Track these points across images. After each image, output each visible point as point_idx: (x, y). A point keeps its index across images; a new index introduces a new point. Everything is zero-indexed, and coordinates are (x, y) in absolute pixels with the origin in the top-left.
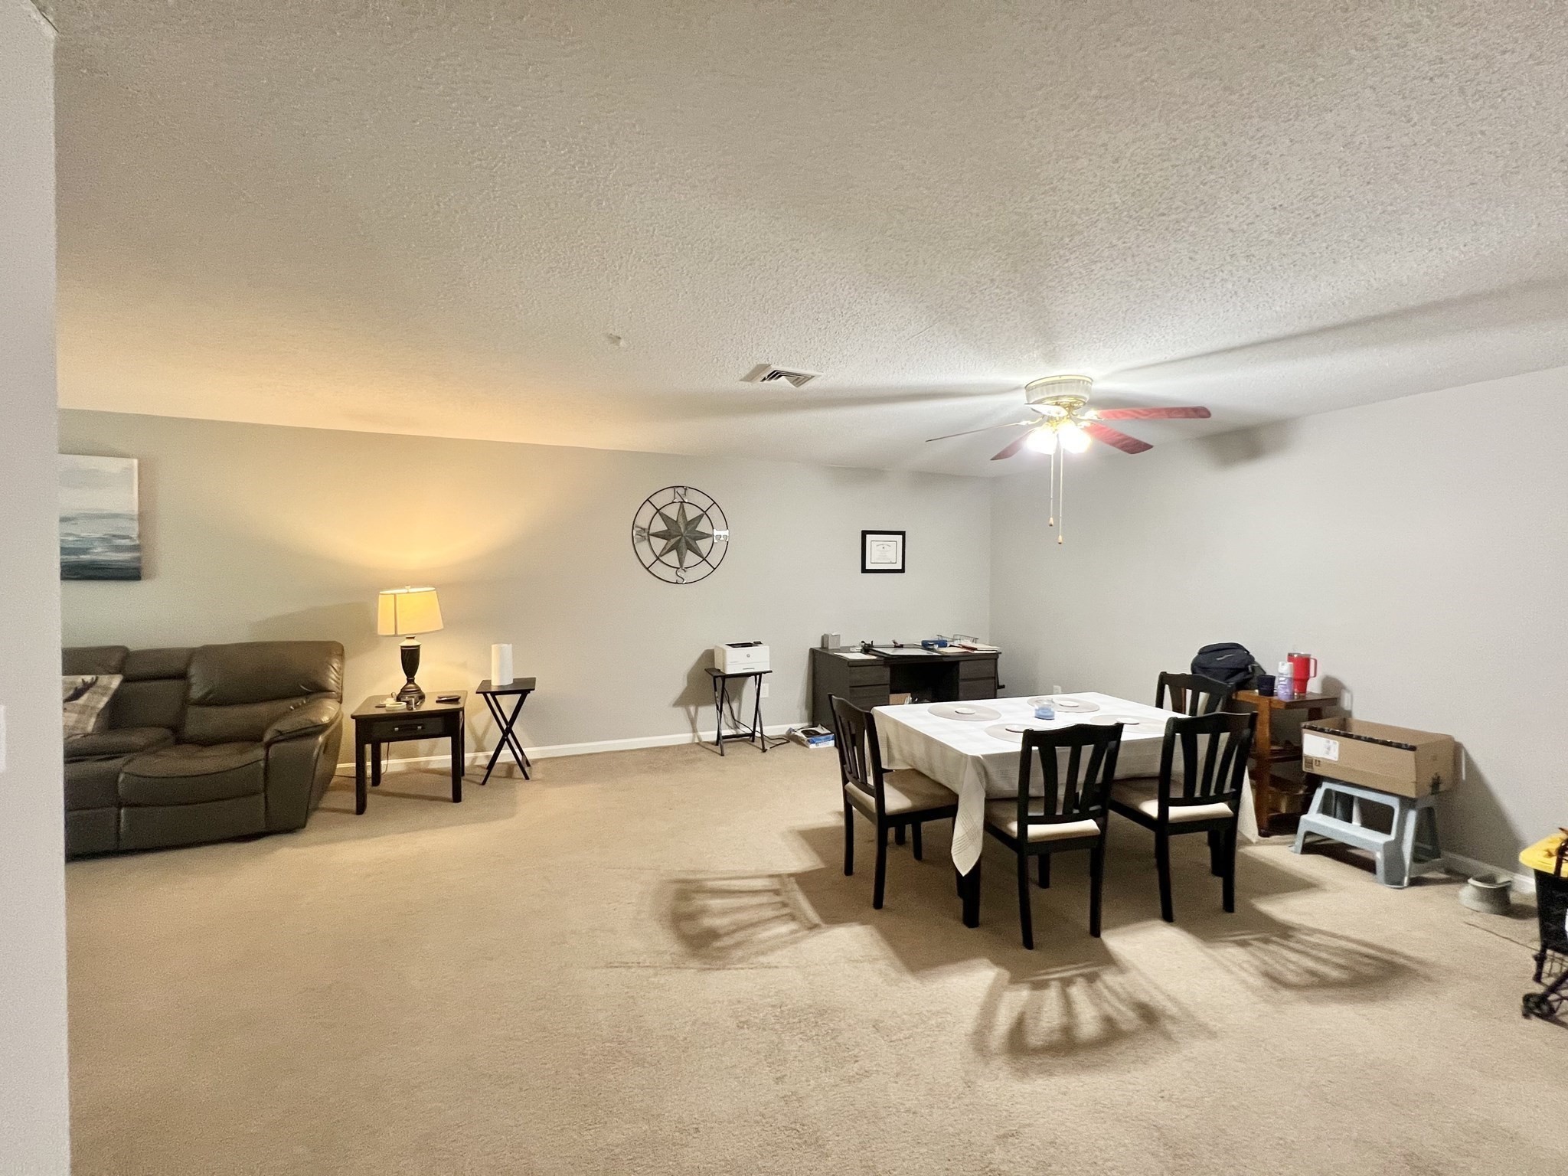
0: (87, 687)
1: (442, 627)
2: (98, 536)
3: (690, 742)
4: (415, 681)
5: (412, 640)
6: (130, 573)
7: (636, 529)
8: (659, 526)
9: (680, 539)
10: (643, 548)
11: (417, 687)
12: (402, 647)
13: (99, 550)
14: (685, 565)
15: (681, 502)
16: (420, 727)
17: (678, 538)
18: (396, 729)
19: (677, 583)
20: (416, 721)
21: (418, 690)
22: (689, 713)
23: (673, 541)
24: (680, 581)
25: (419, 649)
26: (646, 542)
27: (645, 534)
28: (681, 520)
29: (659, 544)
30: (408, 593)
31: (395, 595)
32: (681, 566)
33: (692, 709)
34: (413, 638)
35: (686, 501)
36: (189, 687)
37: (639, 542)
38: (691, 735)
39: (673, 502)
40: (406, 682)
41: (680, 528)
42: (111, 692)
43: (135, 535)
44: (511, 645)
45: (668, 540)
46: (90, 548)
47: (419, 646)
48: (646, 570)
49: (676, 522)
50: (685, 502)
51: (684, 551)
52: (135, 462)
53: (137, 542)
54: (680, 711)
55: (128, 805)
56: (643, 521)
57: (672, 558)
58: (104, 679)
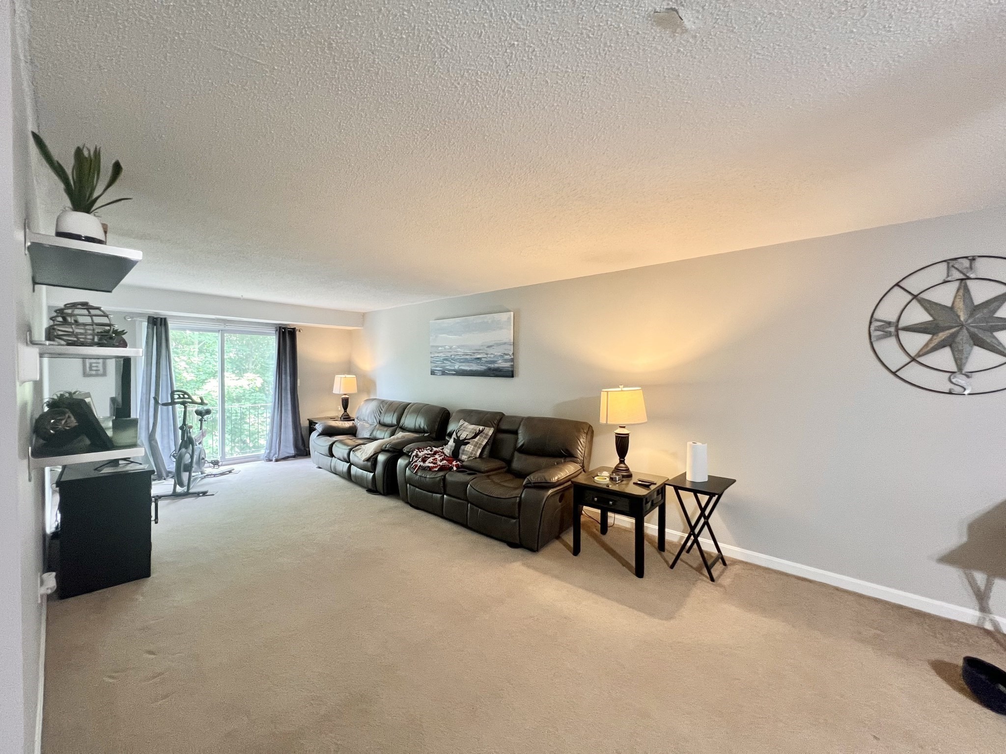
0: (480, 432)
1: (646, 421)
2: (499, 354)
3: (976, 625)
4: (626, 462)
5: (623, 429)
6: (509, 374)
7: (876, 324)
8: (918, 315)
9: (957, 333)
10: (888, 348)
11: (627, 467)
12: (616, 434)
13: (500, 361)
14: (968, 368)
15: (962, 280)
16: (611, 503)
17: (953, 330)
18: (596, 499)
19: (950, 393)
20: (610, 497)
21: (627, 470)
22: (972, 583)
23: (942, 335)
24: (958, 389)
25: (628, 437)
26: (893, 340)
27: (892, 329)
28: (960, 305)
29: (915, 342)
30: (622, 391)
31: (607, 392)
32: (960, 369)
33: (980, 578)
34: (624, 427)
35: (972, 276)
36: (517, 439)
37: (880, 338)
38: (977, 614)
39: (945, 282)
40: (618, 462)
41: (959, 317)
42: (489, 437)
43: (511, 353)
44: (706, 445)
45: (934, 334)
46: (496, 361)
47: (628, 434)
48: (891, 376)
49: (952, 308)
50: (969, 278)
51: (966, 347)
52: (512, 313)
53: (512, 357)
54: (953, 574)
55: (472, 504)
56: (887, 312)
57: (944, 358)
58: (487, 429)
